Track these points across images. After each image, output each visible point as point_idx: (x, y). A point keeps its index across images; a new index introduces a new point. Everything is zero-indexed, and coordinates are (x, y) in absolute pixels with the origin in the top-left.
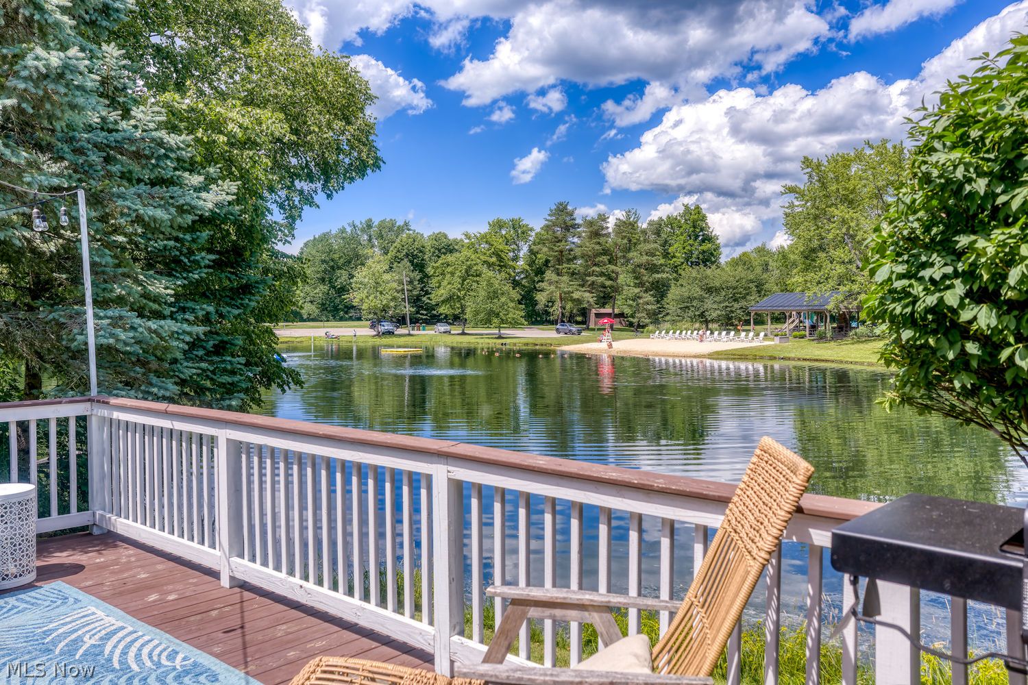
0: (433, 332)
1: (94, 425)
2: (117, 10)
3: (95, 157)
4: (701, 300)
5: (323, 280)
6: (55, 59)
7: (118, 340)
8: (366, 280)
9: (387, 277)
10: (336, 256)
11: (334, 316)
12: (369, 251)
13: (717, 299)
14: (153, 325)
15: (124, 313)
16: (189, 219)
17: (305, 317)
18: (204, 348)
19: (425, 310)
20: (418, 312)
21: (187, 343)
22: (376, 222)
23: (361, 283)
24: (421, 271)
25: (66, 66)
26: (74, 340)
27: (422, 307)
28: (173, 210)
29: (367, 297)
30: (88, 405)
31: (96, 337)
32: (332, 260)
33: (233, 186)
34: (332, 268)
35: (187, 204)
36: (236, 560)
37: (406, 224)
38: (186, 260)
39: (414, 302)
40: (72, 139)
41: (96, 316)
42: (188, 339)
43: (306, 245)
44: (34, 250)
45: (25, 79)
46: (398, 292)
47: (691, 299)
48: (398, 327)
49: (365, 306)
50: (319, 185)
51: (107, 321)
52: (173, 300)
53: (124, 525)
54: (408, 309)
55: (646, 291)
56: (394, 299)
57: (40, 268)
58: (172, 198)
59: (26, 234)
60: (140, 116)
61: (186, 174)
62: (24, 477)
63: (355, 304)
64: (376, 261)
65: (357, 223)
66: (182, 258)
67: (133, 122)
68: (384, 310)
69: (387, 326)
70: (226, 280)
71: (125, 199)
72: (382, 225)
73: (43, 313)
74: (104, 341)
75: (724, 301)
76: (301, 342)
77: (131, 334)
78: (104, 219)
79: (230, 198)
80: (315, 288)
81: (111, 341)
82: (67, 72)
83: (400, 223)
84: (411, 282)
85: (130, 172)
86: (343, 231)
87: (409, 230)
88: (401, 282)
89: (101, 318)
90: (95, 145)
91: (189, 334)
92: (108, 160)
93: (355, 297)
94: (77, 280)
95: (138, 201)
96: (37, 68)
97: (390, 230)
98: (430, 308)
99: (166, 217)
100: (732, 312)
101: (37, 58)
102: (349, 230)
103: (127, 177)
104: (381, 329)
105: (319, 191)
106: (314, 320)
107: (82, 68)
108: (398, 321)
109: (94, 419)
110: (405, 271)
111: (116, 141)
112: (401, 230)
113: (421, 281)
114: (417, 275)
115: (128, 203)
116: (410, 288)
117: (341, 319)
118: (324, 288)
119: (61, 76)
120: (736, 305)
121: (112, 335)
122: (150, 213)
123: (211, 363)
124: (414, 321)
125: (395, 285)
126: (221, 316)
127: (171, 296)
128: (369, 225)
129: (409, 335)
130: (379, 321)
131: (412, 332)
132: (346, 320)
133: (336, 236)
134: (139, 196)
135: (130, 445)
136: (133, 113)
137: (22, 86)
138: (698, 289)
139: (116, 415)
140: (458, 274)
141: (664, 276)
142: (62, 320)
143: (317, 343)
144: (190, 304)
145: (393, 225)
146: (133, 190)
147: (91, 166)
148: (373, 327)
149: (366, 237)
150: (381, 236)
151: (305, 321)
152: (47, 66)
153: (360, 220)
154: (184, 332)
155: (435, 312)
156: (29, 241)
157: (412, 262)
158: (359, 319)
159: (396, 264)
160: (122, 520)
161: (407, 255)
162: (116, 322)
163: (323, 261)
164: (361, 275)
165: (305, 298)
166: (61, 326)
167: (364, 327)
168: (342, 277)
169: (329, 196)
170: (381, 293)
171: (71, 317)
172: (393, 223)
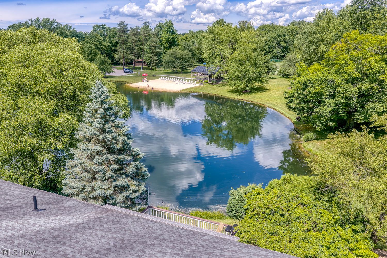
4: (174, 62)
13: (179, 62)
22: (41, 19)
37: (54, 20)
47: (171, 62)
55: (154, 56)
72: (44, 21)
75: (181, 63)
83: (51, 20)
100: (184, 66)
120: (185, 64)
128: (38, 20)
138: (173, 58)
140: (87, 52)
141: (161, 50)
172: (48, 19)
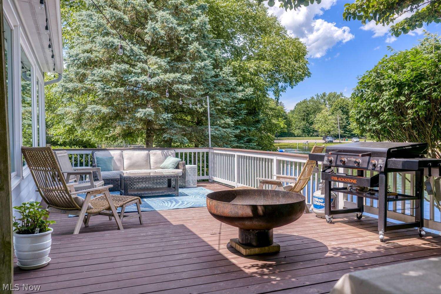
0: (351, 142)
1: (210, 154)
2: (219, 44)
3: (212, 86)
5: (304, 120)
6: (203, 64)
7: (216, 134)
8: (321, 119)
9: (330, 117)
10: (309, 109)
11: (308, 135)
12: (323, 106)
14: (224, 130)
15: (218, 127)
16: (236, 101)
17: (296, 135)
18: (244, 140)
19: (348, 132)
20: (345, 133)
21: (234, 135)
22: (327, 94)
23: (319, 120)
24: (346, 115)
25: (205, 65)
26: (206, 133)
27: (347, 130)
28: (231, 98)
29: (321, 126)
30: (209, 149)
31: (211, 133)
32: (308, 111)
33: (252, 89)
34: (308, 114)
35: (234, 97)
36: (238, 184)
37: (341, 94)
38: (238, 113)
39: (343, 128)
40: (207, 81)
41: (211, 128)
42: (234, 134)
43: (297, 105)
44: (197, 111)
45: (196, 69)
46: (335, 124)
48: (335, 139)
49: (320, 130)
50: (288, 84)
51: (214, 129)
52: (233, 125)
53: (216, 179)
54: (340, 132)
56: (333, 127)
57: (199, 116)
58: (231, 95)
59: (196, 107)
60: (225, 70)
61: (238, 87)
62: (195, 164)
63: (316, 129)
64: (326, 110)
65: (319, 94)
66: (237, 112)
67: (223, 72)
68: (329, 132)
69: (330, 139)
70: (251, 118)
71: (219, 96)
72: (330, 94)
73: (199, 128)
74: (212, 134)
76: (293, 145)
77: (219, 132)
78: (214, 102)
79: (251, 93)
80: (300, 123)
81: (214, 134)
82: (205, 66)
83: (338, 93)
84: (342, 119)
85: (221, 89)
86: (313, 98)
87: (342, 96)
88: (336, 119)
89: (213, 128)
90: (212, 82)
91: (235, 133)
92: (215, 86)
93: (316, 126)
94: (207, 119)
95: (222, 97)
96: (199, 67)
97: (334, 97)
98: (350, 131)
99: (229, 101)
101: (199, 64)
102: (315, 98)
103: (220, 90)
104: (327, 140)
105: (288, 86)
106: (300, 136)
107: (208, 65)
108: (335, 137)
109: (210, 153)
110: (339, 115)
111: (217, 81)
112: (339, 96)
113: (347, 119)
114: (345, 116)
115: (219, 97)
116: (341, 122)
117: (311, 136)
118: (304, 123)
119: (204, 68)
121: (215, 132)
122: (225, 100)
123: (245, 145)
124: (342, 137)
125: (334, 121)
126: (249, 130)
127: (233, 124)
128: (324, 95)
129: (340, 143)
130: (326, 137)
131: (341, 141)
132: (313, 136)
133: (310, 101)
134: (222, 95)
135: (218, 158)
136: (223, 69)
137: (195, 71)
139: (215, 151)
142: (204, 129)
143: (299, 146)
144: (239, 127)
145: (335, 95)
146: (221, 94)
147: (211, 88)
148: (324, 139)
149: (323, 101)
150: (329, 100)
151: (296, 137)
152: (201, 66)
153: (320, 93)
154: (233, 132)
155: (352, 133)
156: (196, 109)
157: (342, 111)
158: (317, 136)
159: (335, 112)
160: (216, 177)
161: (340, 108)
162: (216, 129)
163: (304, 111)
164: (319, 116)
165: (296, 127)
166: (203, 130)
167: (321, 139)
168: (312, 117)
169: (292, 88)
170: (327, 124)
171: (206, 128)
172: (335, 94)
